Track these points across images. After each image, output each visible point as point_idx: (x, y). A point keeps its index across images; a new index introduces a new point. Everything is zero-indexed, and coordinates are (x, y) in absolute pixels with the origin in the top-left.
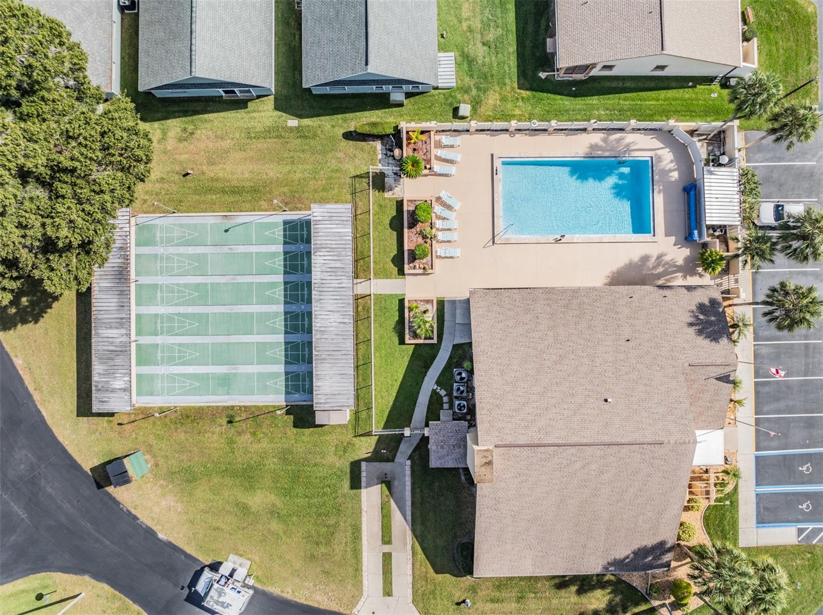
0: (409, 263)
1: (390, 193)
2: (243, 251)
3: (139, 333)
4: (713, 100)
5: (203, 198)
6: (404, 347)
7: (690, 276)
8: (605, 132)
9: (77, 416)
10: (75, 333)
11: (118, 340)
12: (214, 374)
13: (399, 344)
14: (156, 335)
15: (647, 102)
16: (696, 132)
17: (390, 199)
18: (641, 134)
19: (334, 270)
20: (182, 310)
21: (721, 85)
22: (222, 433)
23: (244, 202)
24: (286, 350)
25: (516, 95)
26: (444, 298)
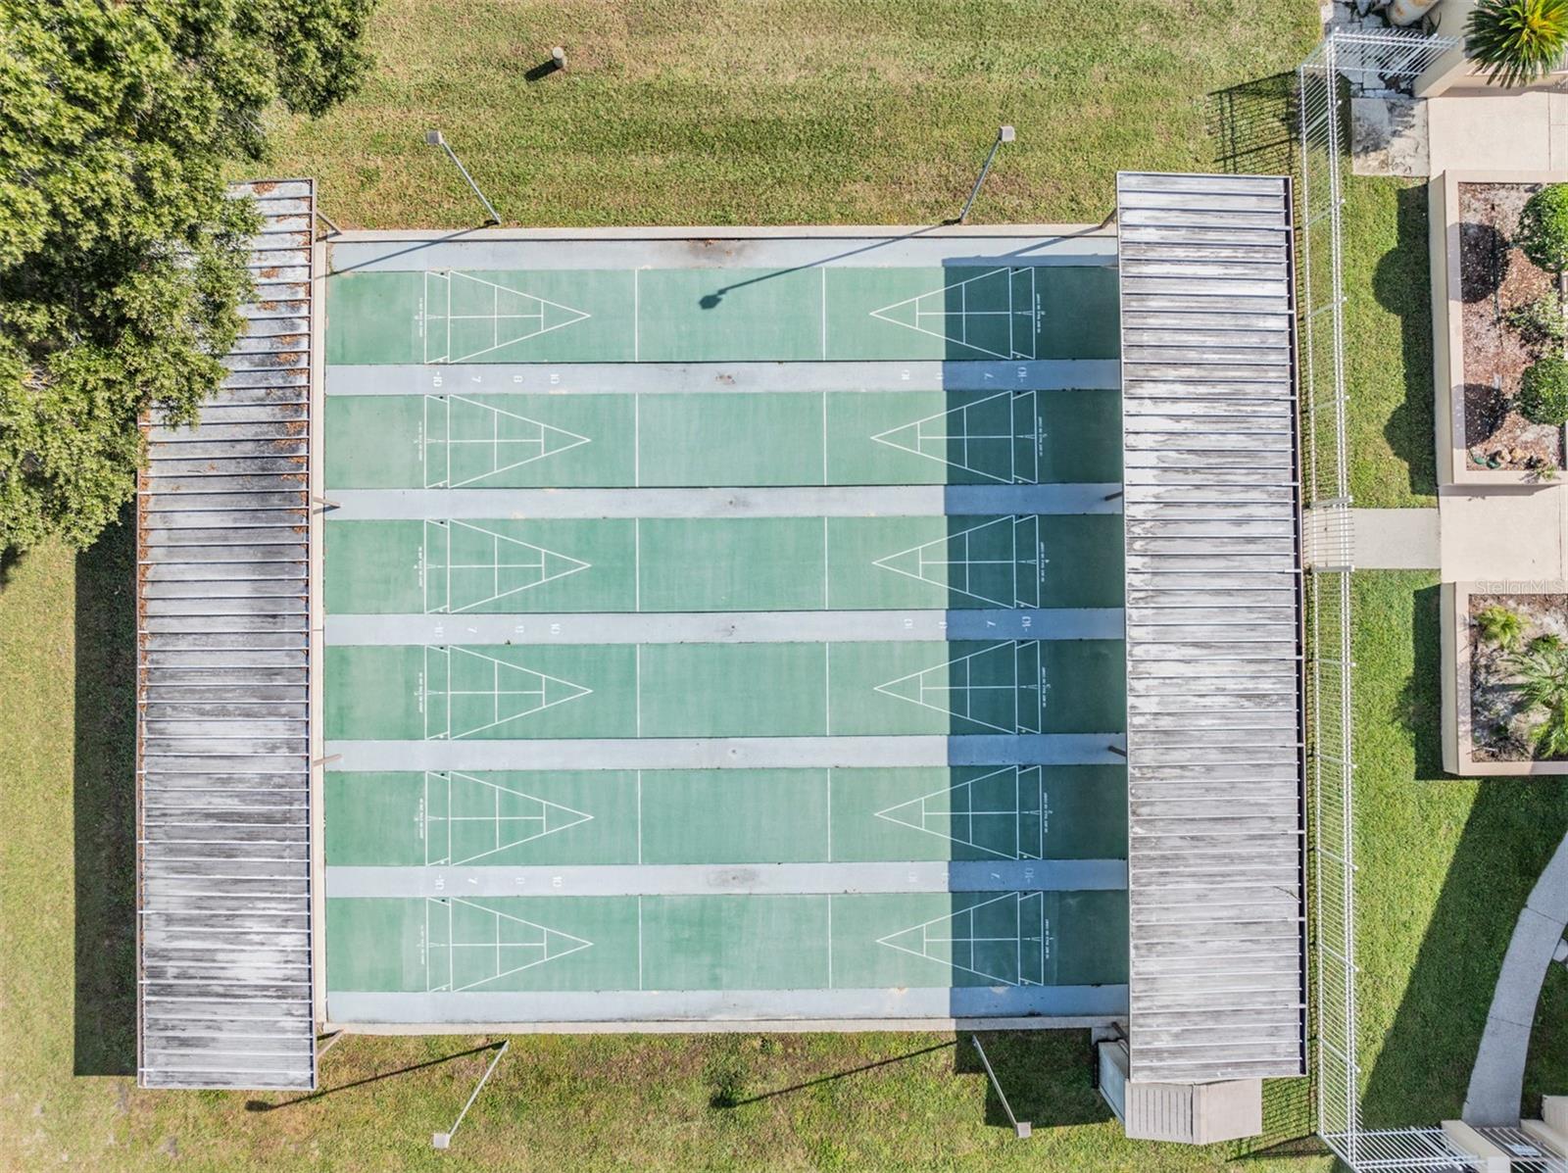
0: (1471, 441)
1: (1374, 159)
2: (781, 387)
3: (337, 728)
5: (610, 166)
6: (1436, 787)
9: (79, 1071)
10: (69, 722)
11: (252, 770)
12: (658, 898)
13: (1419, 777)
14: (411, 734)
19: (1214, 460)
20: (520, 630)
22: (687, 1148)
23: (780, 182)
24: (957, 801)
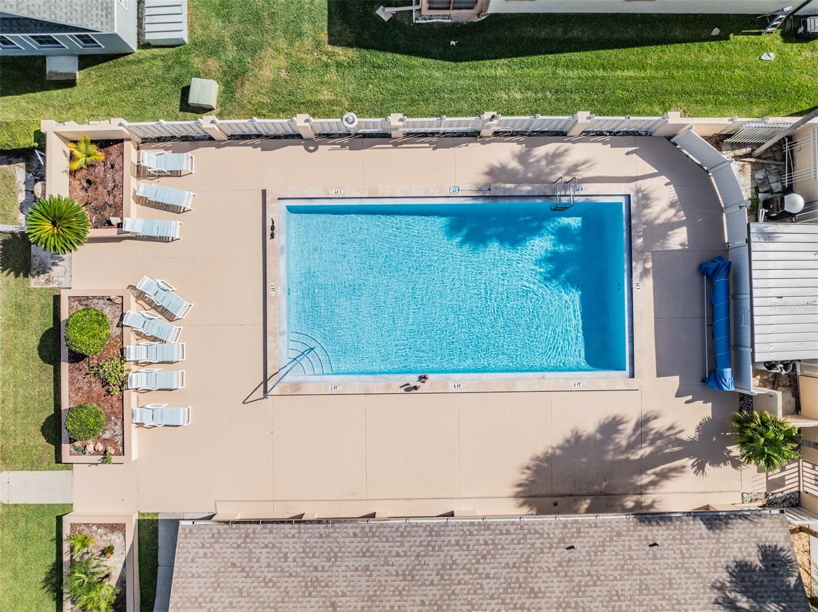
0: (73, 440)
1: (42, 278)
4: (766, 69)
7: (712, 464)
8: (522, 139)
15: (619, 73)
16: (729, 140)
17: (39, 291)
18: (604, 143)
21: (782, 35)
25: (324, 58)
26: (157, 514)
